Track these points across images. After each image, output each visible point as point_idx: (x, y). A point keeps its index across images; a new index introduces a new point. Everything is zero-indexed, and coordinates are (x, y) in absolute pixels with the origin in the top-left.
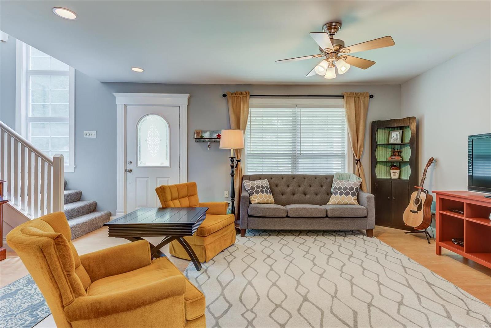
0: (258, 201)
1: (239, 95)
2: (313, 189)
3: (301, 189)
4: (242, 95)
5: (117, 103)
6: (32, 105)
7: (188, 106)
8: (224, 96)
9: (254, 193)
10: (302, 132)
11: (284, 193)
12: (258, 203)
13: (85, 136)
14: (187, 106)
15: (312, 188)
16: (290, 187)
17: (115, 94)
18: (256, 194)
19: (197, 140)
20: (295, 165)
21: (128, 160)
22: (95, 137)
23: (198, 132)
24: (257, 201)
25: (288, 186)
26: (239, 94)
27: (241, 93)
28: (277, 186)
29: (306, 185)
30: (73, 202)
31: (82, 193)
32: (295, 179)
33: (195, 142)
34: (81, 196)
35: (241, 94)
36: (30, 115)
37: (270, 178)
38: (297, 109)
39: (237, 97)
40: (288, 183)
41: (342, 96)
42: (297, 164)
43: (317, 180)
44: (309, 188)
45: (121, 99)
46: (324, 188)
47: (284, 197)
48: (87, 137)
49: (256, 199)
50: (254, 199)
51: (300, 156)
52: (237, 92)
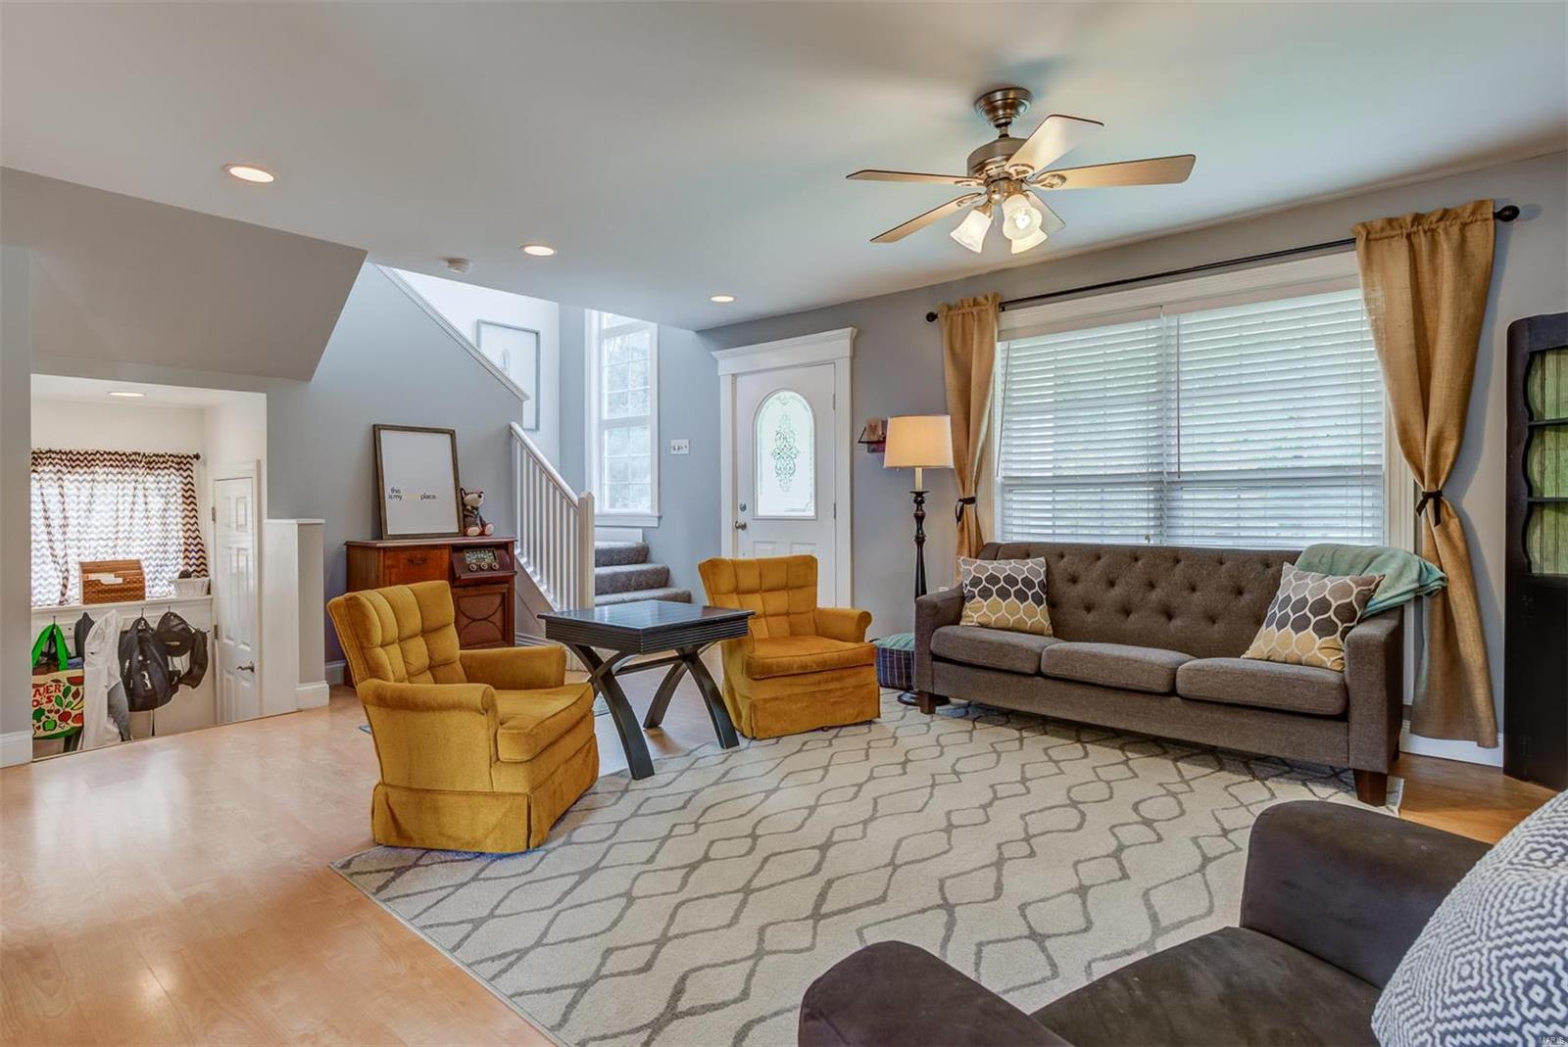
0: (983, 620)
1: (969, 310)
2: (1200, 598)
3: (1155, 596)
4: (978, 308)
5: (720, 374)
6: (610, 395)
7: (852, 359)
8: (931, 317)
9: (974, 597)
10: (1184, 399)
11: (1094, 604)
12: (982, 626)
13: (673, 452)
14: (848, 359)
15: (1197, 597)
16: (1116, 588)
17: (716, 354)
18: (980, 599)
19: (873, 447)
20: (1163, 514)
21: (741, 502)
22: (687, 452)
23: (873, 425)
24: (975, 620)
25: (1112, 584)
26: (969, 306)
27: (975, 300)
28: (1074, 580)
29: (1176, 584)
30: (652, 587)
31: (668, 571)
32: (1140, 563)
33: (869, 451)
34: (668, 579)
35: (976, 303)
36: (605, 417)
37: (1055, 553)
38: (1164, 321)
39: (963, 314)
40: (1111, 576)
41: (1349, 242)
42: (1169, 509)
43: (1224, 568)
44: (1185, 593)
45: (729, 361)
46: (1247, 597)
47: (1090, 617)
48: (675, 452)
49: (976, 612)
50: (970, 613)
51: (1178, 482)
52: (962, 301)
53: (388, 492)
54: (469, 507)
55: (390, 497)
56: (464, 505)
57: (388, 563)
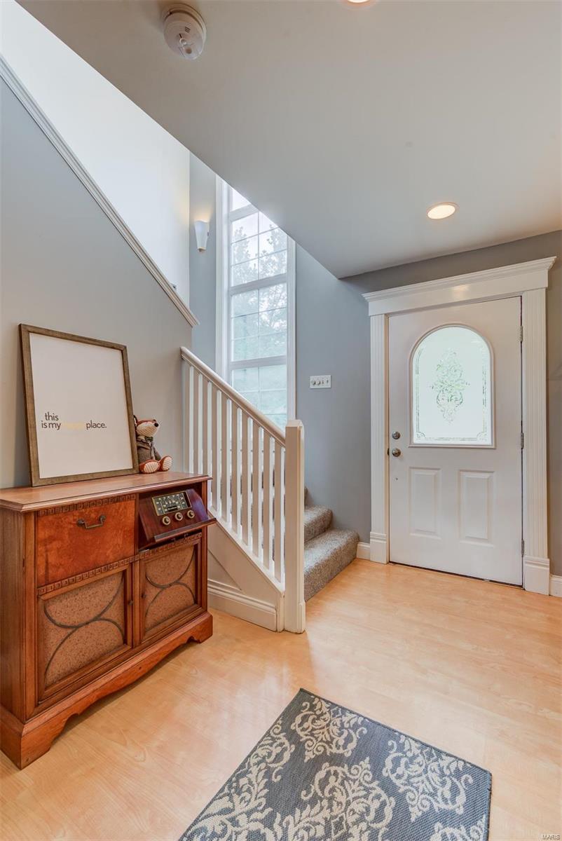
5: (370, 314)
7: (547, 290)
14: (544, 291)
17: (365, 295)
21: (393, 430)
22: (329, 386)
36: (233, 357)
45: (378, 304)
48: (316, 387)
53: (40, 418)
54: (143, 438)
55: (44, 425)
56: (137, 435)
57: (43, 534)
